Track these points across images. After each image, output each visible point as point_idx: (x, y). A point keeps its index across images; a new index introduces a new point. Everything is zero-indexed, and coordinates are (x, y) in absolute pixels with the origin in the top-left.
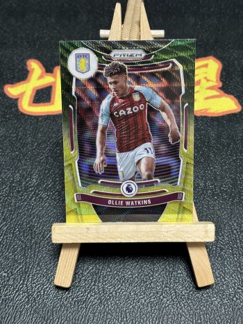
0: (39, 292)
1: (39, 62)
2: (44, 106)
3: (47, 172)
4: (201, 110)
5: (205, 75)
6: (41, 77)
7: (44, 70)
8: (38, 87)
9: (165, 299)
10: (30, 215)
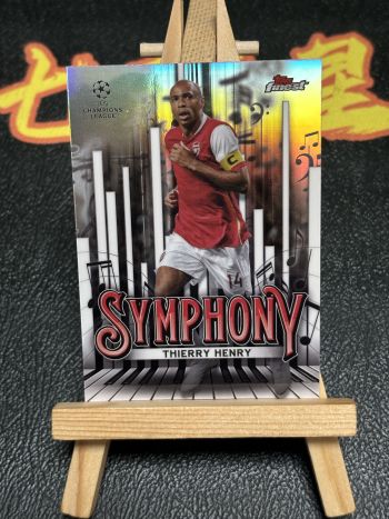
0: (52, 461)
1: (45, 48)
2: (56, 126)
3: (62, 245)
4: (336, 130)
5: (343, 66)
6: (50, 74)
7: (55, 61)
8: (45, 93)
9: (275, 472)
10: (34, 324)
